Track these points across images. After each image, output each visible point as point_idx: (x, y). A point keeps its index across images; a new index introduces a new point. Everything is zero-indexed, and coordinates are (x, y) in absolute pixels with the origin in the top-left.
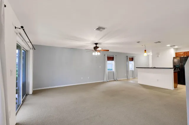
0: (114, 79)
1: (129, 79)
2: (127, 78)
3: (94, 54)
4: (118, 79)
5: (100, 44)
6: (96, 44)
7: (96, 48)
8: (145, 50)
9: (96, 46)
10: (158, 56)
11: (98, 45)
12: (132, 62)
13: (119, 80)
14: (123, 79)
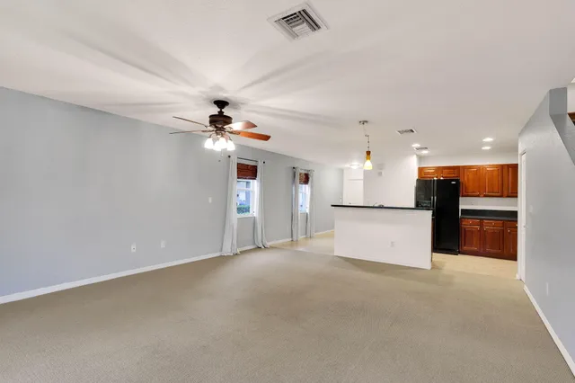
0: (254, 244)
1: (297, 241)
2: (292, 237)
3: (209, 144)
4: (268, 244)
5: (236, 106)
6: (221, 104)
7: (219, 122)
8: (368, 153)
9: (221, 113)
10: (380, 174)
11: (226, 112)
12: (305, 190)
13: (272, 248)
14: (280, 241)
